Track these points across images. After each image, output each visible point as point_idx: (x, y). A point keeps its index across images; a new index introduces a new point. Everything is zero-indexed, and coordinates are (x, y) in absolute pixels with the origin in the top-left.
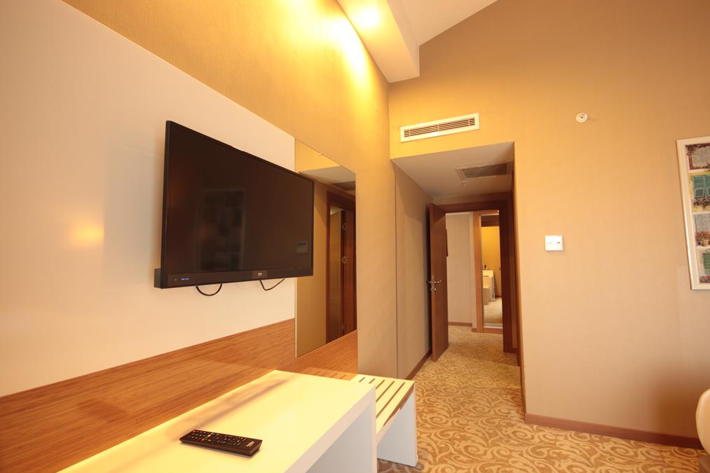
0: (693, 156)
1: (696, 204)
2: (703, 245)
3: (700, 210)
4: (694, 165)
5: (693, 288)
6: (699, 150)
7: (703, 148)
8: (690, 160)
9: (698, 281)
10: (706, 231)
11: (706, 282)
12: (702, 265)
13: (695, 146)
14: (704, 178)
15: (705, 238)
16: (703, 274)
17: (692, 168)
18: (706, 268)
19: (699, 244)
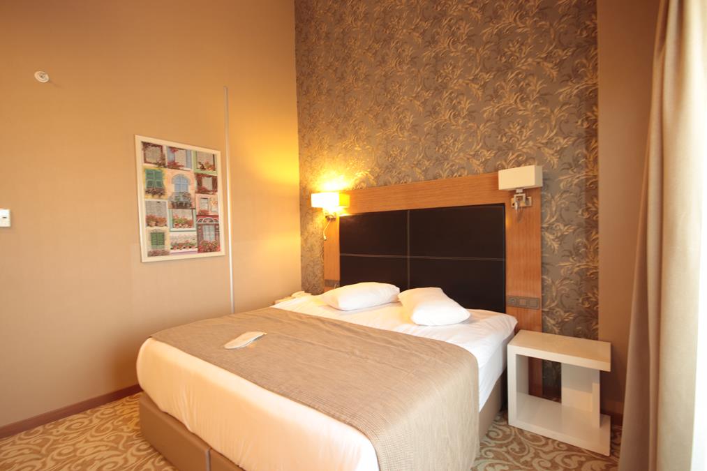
0: (146, 152)
1: (148, 192)
2: (151, 226)
3: (150, 198)
4: (147, 160)
5: (143, 261)
6: (152, 148)
7: (154, 148)
8: (145, 154)
9: (146, 256)
10: (153, 215)
11: (152, 255)
12: (150, 242)
13: (149, 144)
14: (154, 172)
15: (153, 220)
16: (151, 250)
17: (146, 162)
18: (152, 245)
19: (148, 225)
